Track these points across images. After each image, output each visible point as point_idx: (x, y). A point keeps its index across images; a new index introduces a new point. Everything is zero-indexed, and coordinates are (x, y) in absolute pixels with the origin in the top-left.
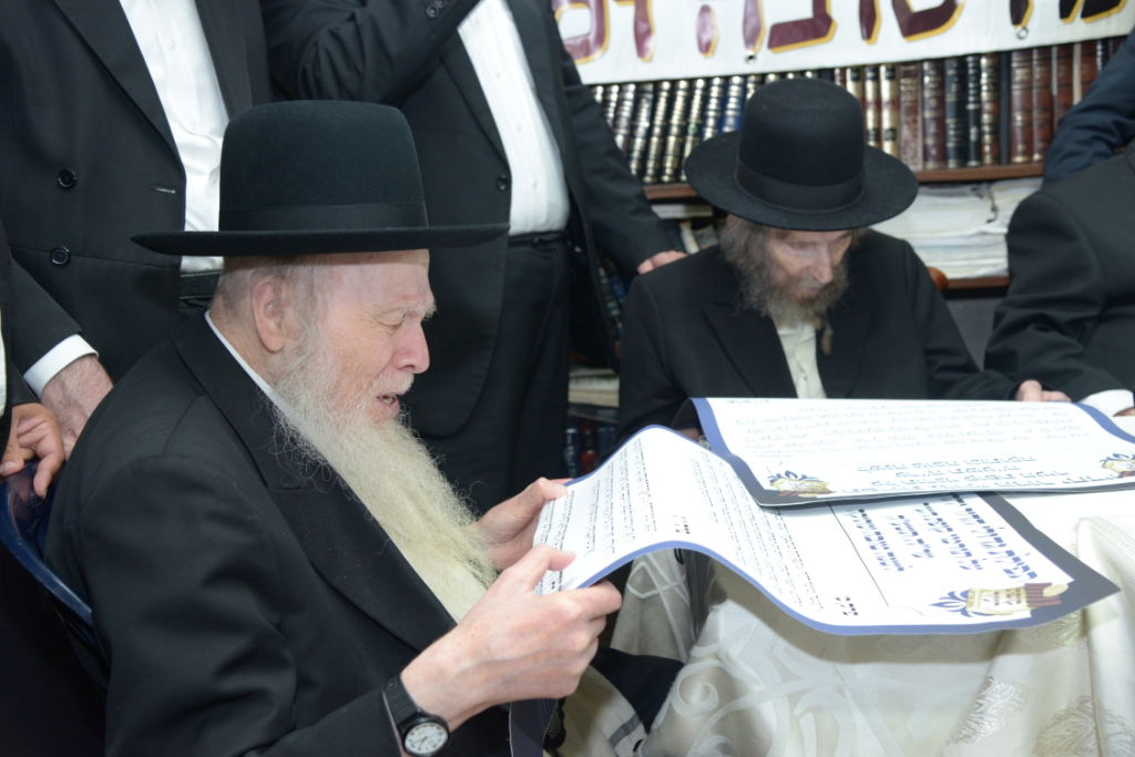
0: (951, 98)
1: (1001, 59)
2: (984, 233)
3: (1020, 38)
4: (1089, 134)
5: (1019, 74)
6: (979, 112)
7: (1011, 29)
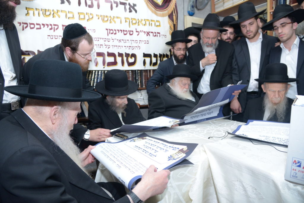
0: (134, 77)
1: (141, 71)
2: (140, 98)
3: (145, 68)
4: (153, 83)
5: (144, 74)
6: (138, 79)
7: (143, 67)
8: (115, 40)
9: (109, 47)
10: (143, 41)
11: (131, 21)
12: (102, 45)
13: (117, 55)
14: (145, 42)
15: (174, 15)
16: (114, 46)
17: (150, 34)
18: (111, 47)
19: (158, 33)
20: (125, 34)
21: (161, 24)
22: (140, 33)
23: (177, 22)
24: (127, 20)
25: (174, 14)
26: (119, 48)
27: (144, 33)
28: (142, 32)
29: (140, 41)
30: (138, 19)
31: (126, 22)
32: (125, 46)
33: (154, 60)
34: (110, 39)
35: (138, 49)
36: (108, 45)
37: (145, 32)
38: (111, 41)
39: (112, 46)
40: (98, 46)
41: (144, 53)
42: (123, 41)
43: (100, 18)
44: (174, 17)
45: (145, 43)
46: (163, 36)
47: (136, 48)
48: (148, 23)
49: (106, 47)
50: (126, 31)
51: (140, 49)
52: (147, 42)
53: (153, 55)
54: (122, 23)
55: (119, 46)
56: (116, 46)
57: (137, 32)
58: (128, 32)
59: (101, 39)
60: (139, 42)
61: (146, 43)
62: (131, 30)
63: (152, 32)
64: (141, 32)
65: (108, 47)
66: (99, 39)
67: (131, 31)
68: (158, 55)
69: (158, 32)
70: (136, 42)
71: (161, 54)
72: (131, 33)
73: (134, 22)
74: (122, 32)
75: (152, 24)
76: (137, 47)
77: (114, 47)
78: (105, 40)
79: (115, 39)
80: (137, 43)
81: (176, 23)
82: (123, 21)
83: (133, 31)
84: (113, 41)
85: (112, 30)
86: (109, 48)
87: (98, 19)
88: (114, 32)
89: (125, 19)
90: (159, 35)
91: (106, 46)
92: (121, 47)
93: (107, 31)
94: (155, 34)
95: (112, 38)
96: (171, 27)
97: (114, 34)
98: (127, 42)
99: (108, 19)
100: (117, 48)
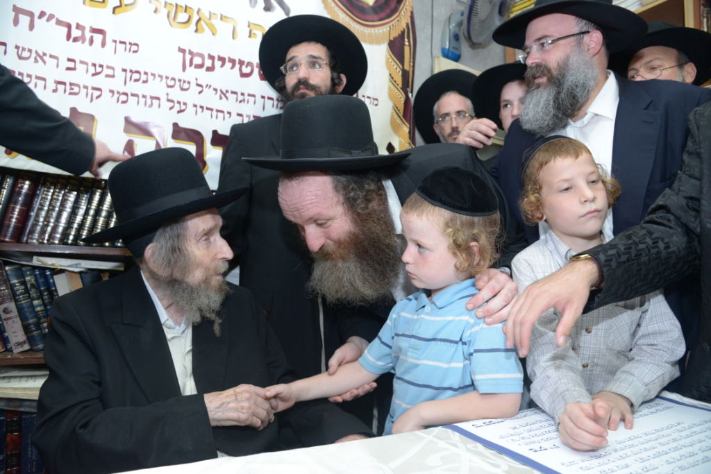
8: (206, 90)
9: (183, 107)
12: (158, 99)
13: (208, 138)
15: (407, 43)
16: (202, 107)
18: (190, 109)
20: (243, 75)
23: (414, 66)
24: (254, 31)
25: (406, 40)
26: (217, 117)
31: (250, 36)
34: (189, 83)
36: (179, 103)
38: (194, 89)
39: (195, 106)
40: (142, 100)
42: (235, 96)
43: (164, 12)
44: (407, 49)
46: (368, 99)
49: (171, 108)
50: (249, 65)
54: (238, 39)
55: (218, 111)
56: (208, 109)
58: (255, 71)
59: (158, 79)
65: (177, 107)
66: (151, 78)
74: (233, 67)
77: (199, 110)
78: (171, 82)
79: (209, 86)
81: (411, 68)
82: (243, 31)
84: (200, 92)
85: (202, 56)
86: (180, 111)
87: (156, 11)
88: (208, 63)
89: (249, 26)
91: (171, 104)
92: (227, 116)
93: (181, 54)
95: (197, 79)
96: (392, 78)
97: (205, 68)
98: (248, 102)
99: (190, 17)
100: (210, 116)
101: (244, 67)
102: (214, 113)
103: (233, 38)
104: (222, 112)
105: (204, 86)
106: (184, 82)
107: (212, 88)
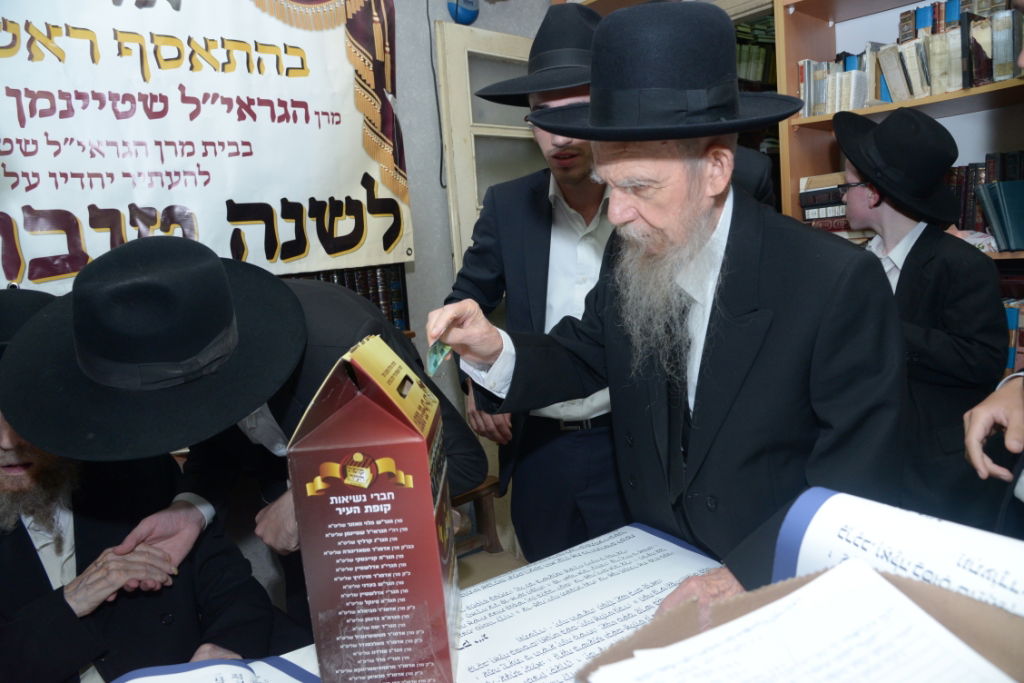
8: (65, 148)
9: (33, 180)
10: (221, 144)
11: (149, 48)
13: (83, 217)
14: (233, 149)
15: (376, 19)
16: (64, 175)
17: (255, 108)
18: (46, 182)
19: (295, 104)
20: (121, 116)
21: (309, 64)
22: (206, 108)
23: (392, 53)
24: (125, 44)
25: (375, 13)
26: (91, 185)
27: (225, 107)
28: (213, 102)
29: (205, 144)
30: (190, 40)
31: (120, 54)
32: (126, 175)
33: (285, 231)
34: (35, 142)
35: (196, 183)
36: (25, 175)
37: (227, 102)
38: (45, 151)
39: (52, 175)
41: (230, 203)
42: (113, 148)
44: (377, 30)
45: (231, 155)
46: (324, 119)
47: (190, 179)
48: (239, 56)
49: (14, 186)
50: (127, 97)
51: (206, 183)
52: (246, 149)
53: (277, 209)
54: (102, 61)
55: (91, 176)
56: (74, 175)
57: (185, 99)
58: (139, 105)
60: (200, 149)
61: (237, 153)
62: (156, 93)
63: (262, 102)
64: (210, 100)
65: (24, 182)
67: (154, 98)
68: (306, 207)
69: (297, 99)
70: (188, 149)
71: (318, 198)
72: (158, 107)
73: (168, 51)
74: (102, 106)
75: (265, 62)
76: (192, 174)
77: (61, 180)
78: (5, 146)
79: (69, 141)
80: (190, 154)
81: (388, 56)
82: (107, 46)
83: (164, 99)
84: (56, 153)
85: (48, 95)
86: (30, 188)
88: (61, 105)
89: (116, 38)
90: (301, 112)
91: (13, 179)
92: (107, 180)
93: (13, 100)
94: (279, 111)
95: (46, 134)
96: (360, 76)
97: (57, 114)
98: (137, 154)
99: (15, 37)
100: (80, 186)
101: (119, 103)
102: (86, 180)
103: (94, 61)
104: (99, 175)
105: (62, 142)
106: (27, 142)
107: (75, 143)
